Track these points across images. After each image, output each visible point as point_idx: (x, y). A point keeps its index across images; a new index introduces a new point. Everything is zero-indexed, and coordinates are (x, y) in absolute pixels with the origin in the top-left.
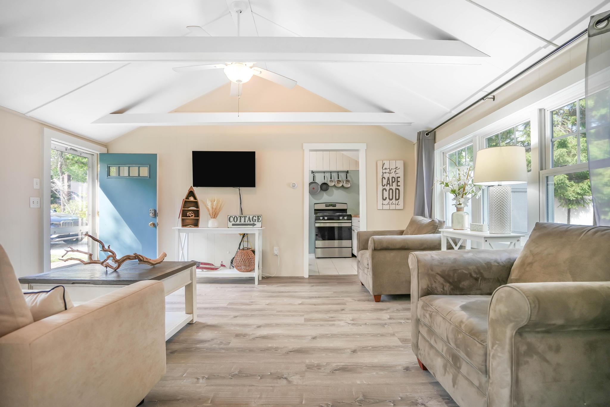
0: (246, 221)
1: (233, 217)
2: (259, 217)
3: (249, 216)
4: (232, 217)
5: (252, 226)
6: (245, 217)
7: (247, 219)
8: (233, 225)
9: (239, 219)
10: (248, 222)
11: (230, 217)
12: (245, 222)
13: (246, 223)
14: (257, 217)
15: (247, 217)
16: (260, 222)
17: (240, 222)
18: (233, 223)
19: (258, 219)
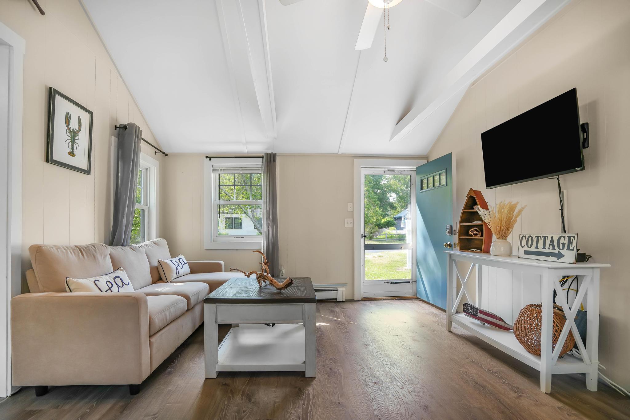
0: (547, 247)
1: (527, 238)
2: (572, 238)
3: (552, 236)
4: (525, 237)
5: (555, 259)
6: (545, 237)
7: (548, 242)
8: (526, 253)
9: (535, 241)
10: (549, 249)
11: (523, 236)
12: (544, 248)
13: (547, 251)
14: (567, 238)
15: (547, 237)
16: (573, 250)
17: (537, 247)
18: (526, 249)
19: (570, 243)
